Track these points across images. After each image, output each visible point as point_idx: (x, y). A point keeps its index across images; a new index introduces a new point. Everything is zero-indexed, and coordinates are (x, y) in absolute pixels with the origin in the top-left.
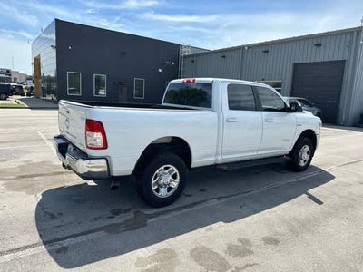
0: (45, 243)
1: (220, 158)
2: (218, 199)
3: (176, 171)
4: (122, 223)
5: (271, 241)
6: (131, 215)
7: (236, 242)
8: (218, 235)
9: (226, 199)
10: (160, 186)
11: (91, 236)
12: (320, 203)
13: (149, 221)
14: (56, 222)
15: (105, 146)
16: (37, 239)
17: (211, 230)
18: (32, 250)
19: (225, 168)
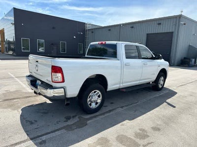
0: (31, 139)
1: (122, 85)
2: (122, 107)
3: (100, 93)
4: (73, 124)
5: (156, 129)
6: (76, 120)
7: (139, 131)
8: (128, 127)
10: (92, 102)
11: (57, 133)
12: (174, 107)
13: (88, 122)
14: (35, 126)
15: (63, 81)
16: (26, 137)
17: (123, 125)
18: (24, 144)
19: (124, 90)
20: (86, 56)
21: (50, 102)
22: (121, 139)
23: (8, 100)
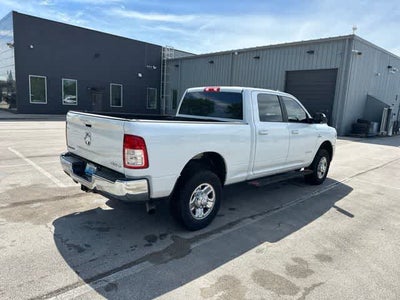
0: (87, 281)
2: (252, 217)
3: (212, 189)
4: (165, 251)
5: (324, 258)
6: (168, 242)
8: (270, 255)
9: (261, 217)
10: (197, 207)
11: (136, 269)
13: (193, 246)
14: (87, 256)
16: (76, 278)
17: (260, 251)
18: (75, 290)
19: (257, 184)
20: (177, 115)
21: (109, 208)
22: (262, 278)
23: (21, 204)
